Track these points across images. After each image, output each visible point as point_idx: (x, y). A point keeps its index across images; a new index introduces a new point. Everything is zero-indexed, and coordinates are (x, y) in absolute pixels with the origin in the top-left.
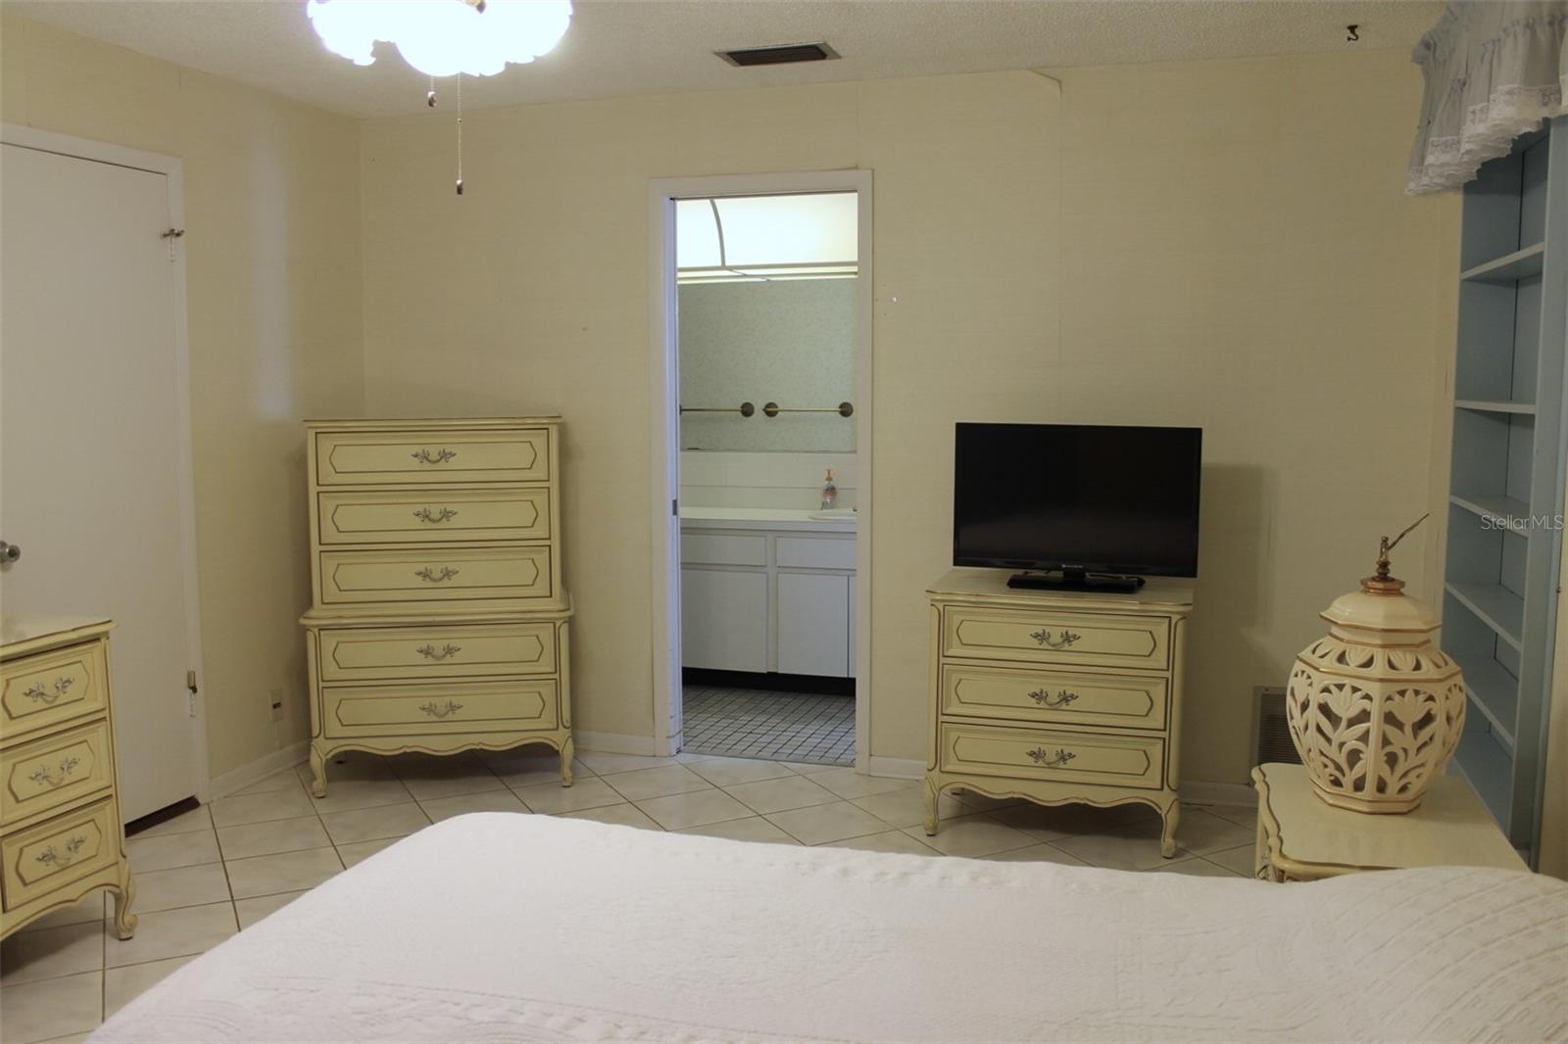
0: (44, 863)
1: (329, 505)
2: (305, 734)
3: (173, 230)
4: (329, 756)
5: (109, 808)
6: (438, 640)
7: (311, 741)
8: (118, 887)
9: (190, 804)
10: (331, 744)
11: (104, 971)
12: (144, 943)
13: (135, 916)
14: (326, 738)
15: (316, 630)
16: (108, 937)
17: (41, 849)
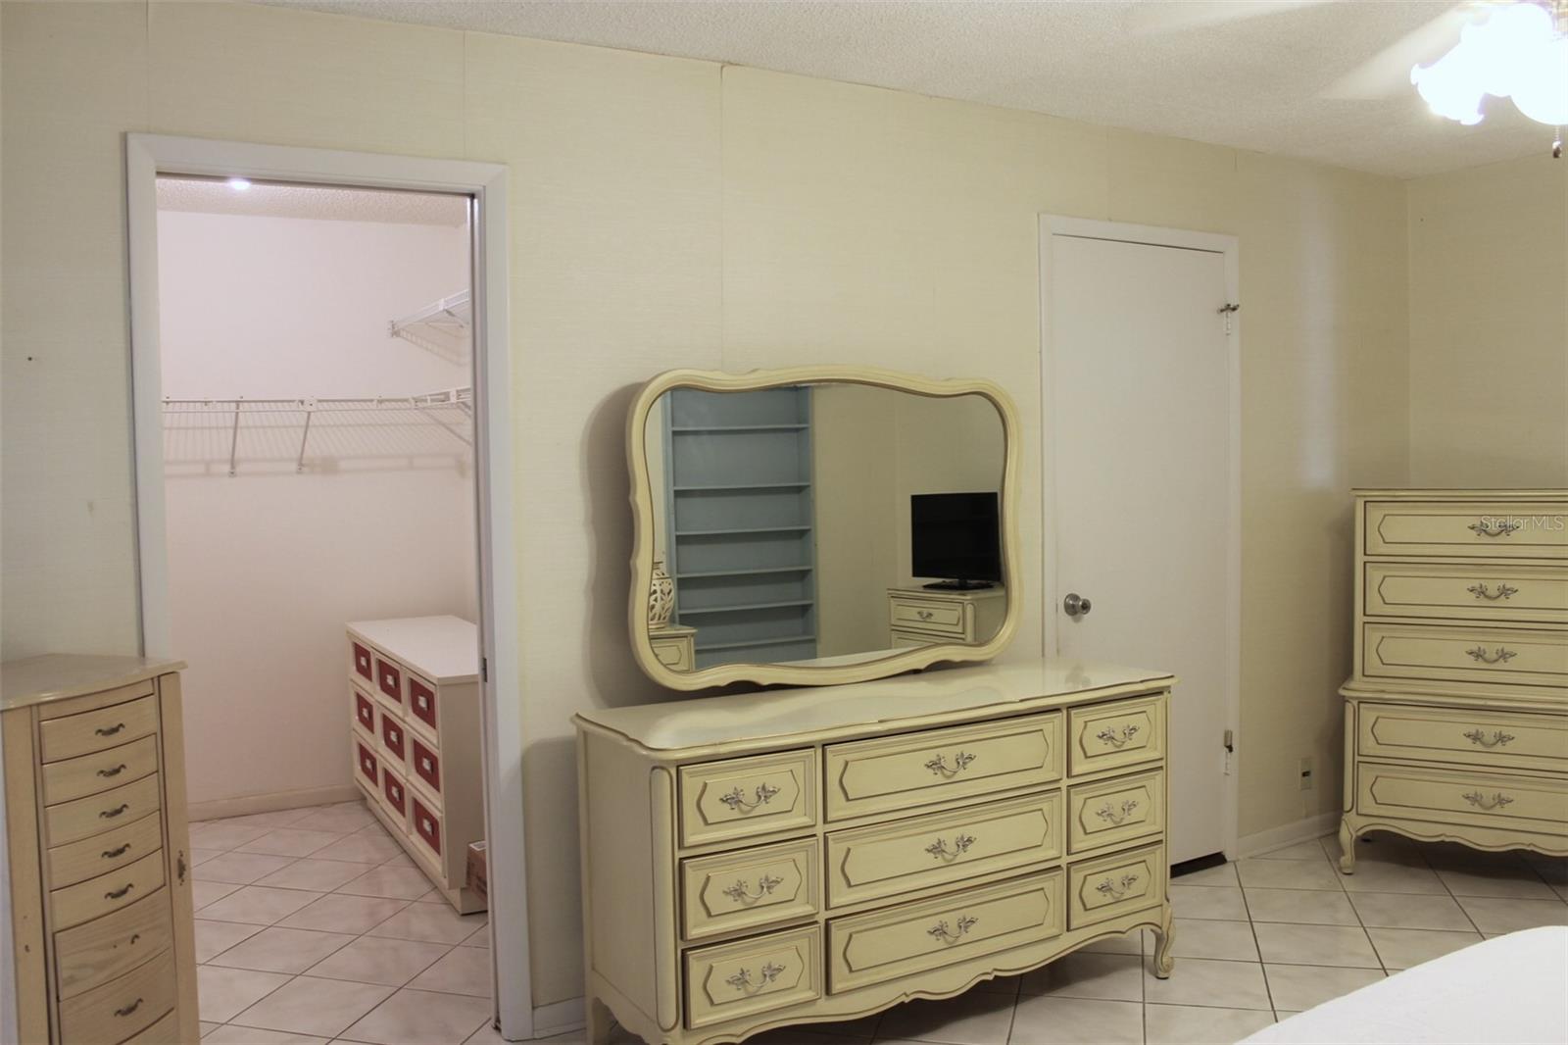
0: (1101, 893)
1: (1375, 576)
2: (1334, 806)
3: (1229, 305)
4: (1360, 833)
5: (1159, 850)
6: (1489, 727)
7: (1341, 814)
8: (1160, 928)
9: (1216, 860)
10: (1363, 821)
11: (1144, 1003)
12: (1179, 985)
13: (1172, 958)
14: (1358, 814)
15: (1355, 703)
16: (1146, 973)
17: (1101, 880)
